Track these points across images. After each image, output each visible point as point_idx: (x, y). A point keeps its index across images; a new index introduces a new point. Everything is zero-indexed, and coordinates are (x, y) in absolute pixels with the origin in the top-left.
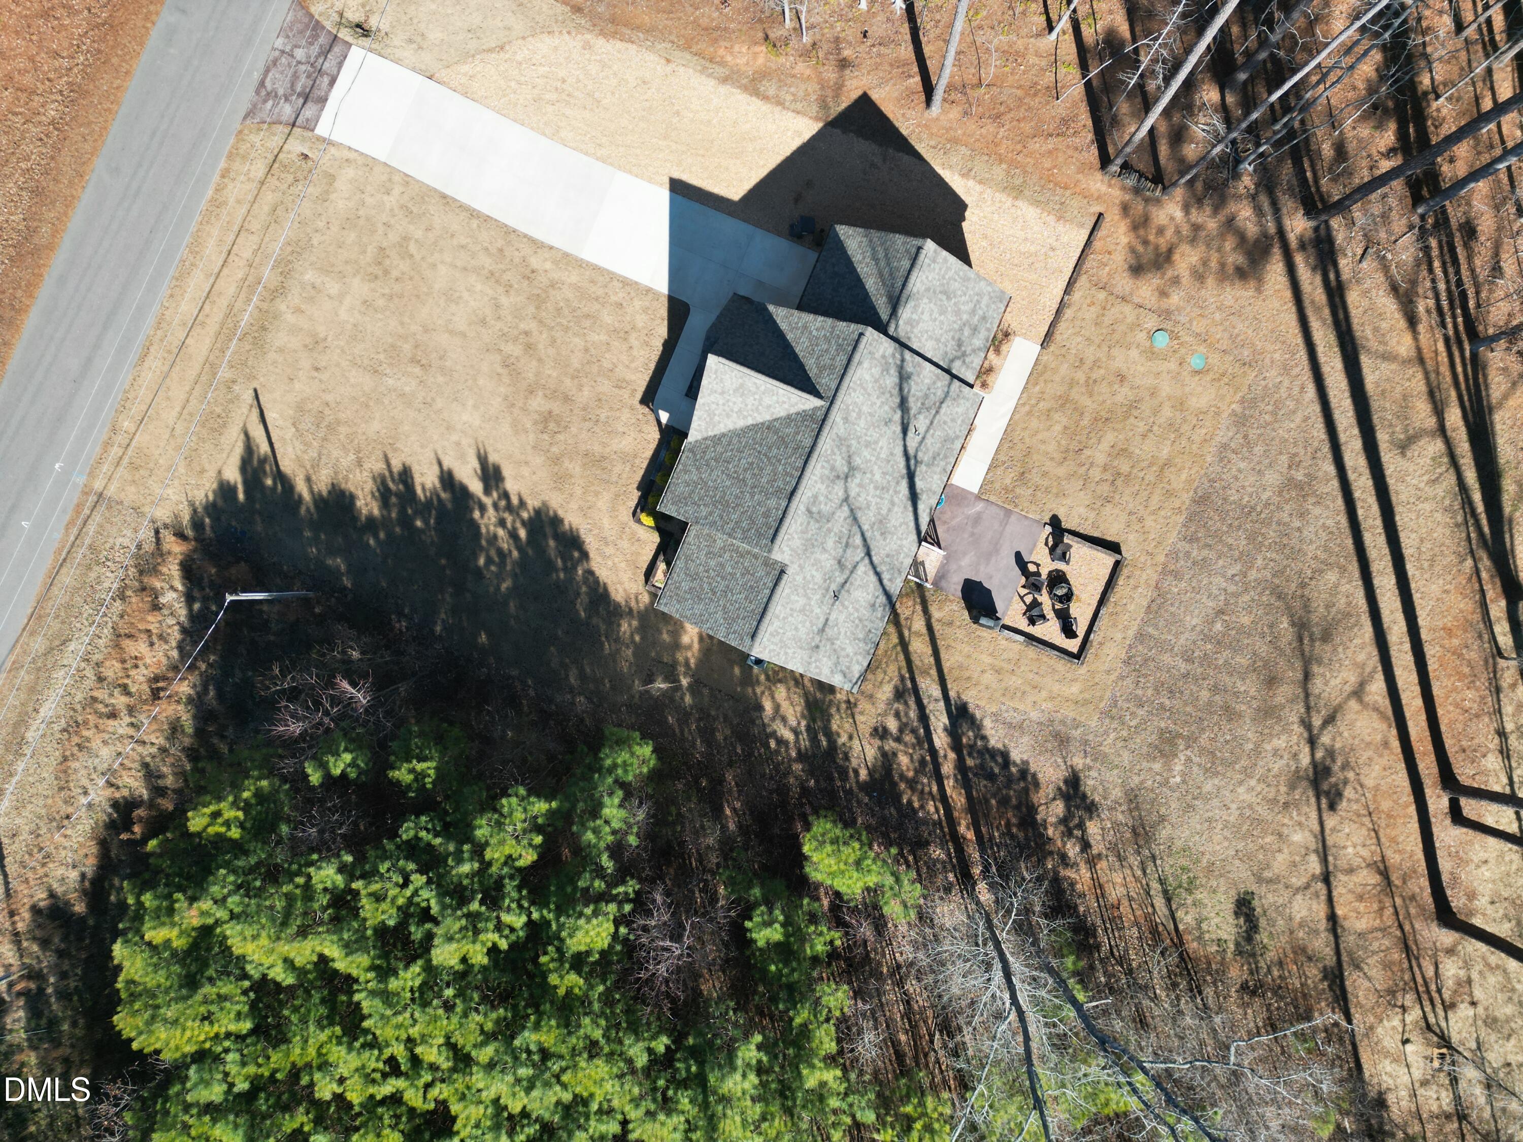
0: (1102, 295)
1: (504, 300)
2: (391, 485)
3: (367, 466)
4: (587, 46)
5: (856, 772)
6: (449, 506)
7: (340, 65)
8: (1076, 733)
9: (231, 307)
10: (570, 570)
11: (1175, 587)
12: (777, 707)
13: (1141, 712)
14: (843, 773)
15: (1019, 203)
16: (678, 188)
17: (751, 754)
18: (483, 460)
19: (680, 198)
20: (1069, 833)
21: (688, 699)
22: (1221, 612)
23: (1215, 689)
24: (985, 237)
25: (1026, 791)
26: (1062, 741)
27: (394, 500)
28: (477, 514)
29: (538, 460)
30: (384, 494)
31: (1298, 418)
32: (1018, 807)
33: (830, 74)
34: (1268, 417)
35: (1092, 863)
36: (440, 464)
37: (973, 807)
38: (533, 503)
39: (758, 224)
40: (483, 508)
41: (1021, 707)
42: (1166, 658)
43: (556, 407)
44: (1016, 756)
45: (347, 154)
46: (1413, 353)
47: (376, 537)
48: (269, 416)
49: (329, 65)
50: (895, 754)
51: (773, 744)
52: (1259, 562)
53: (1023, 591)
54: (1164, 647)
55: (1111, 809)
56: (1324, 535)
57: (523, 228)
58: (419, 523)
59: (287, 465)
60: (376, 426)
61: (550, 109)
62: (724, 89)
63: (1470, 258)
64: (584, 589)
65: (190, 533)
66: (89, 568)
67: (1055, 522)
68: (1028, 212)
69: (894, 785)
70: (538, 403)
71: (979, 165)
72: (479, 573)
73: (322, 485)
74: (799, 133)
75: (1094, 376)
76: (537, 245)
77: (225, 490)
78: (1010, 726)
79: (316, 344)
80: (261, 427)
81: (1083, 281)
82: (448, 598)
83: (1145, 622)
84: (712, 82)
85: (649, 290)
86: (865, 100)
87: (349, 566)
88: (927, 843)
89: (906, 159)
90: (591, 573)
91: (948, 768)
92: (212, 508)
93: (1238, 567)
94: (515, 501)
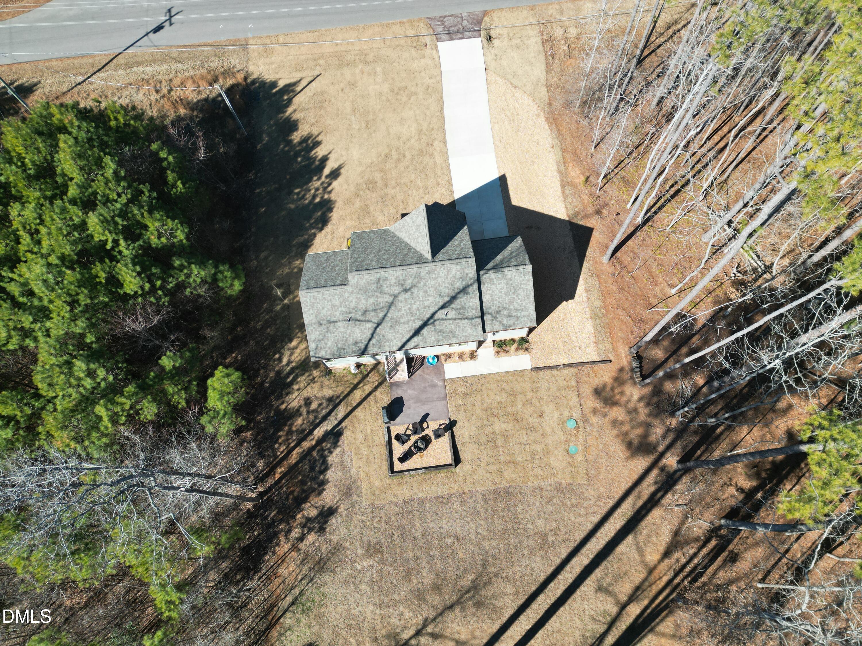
0: (574, 383)
1: (413, 141)
2: (310, 141)
3: (313, 128)
4: (538, 116)
5: (283, 403)
6: (313, 166)
7: (470, 37)
8: (355, 498)
9: (350, 51)
10: (312, 227)
11: (456, 506)
12: (296, 348)
13: (383, 525)
14: (280, 397)
15: (590, 321)
16: (503, 180)
17: (266, 350)
18: (340, 168)
19: (498, 182)
20: (303, 526)
21: (278, 307)
22: (457, 538)
23: (416, 559)
24: (565, 314)
25: (314, 490)
26: (348, 493)
27: (304, 145)
28: (315, 178)
29: (353, 189)
30: (305, 140)
32: (303, 491)
33: (591, 210)
34: (569, 503)
35: (294, 548)
36: (329, 153)
37: (293, 468)
38: (333, 196)
39: (507, 218)
40: (319, 179)
41: (354, 461)
42: (418, 523)
43: (380, 183)
44: (330, 474)
45: (436, 57)
46: (652, 564)
47: (285, 147)
48: (313, 84)
49: (467, 34)
50: (300, 415)
51: (277, 356)
52: (494, 543)
53: (411, 427)
54: (423, 517)
55: (325, 540)
57: (447, 132)
58: (299, 159)
59: (297, 100)
60: (332, 123)
62: (556, 174)
63: (719, 568)
64: (306, 237)
65: (249, 81)
66: (215, 55)
67: (453, 424)
68: (589, 327)
69: (285, 425)
70: (378, 176)
71: (595, 293)
72: (291, 193)
73: (294, 117)
74: (557, 212)
75: (533, 401)
76: (444, 140)
77: (274, 84)
78: (342, 462)
79: (353, 85)
80: (307, 83)
81: (574, 370)
82: (273, 187)
83: (429, 500)
84: (555, 168)
85: (452, 192)
87: (266, 144)
88: (263, 457)
89: (576, 262)
90: (315, 235)
91: (306, 445)
92: (263, 83)
93: (485, 533)
94: (329, 189)
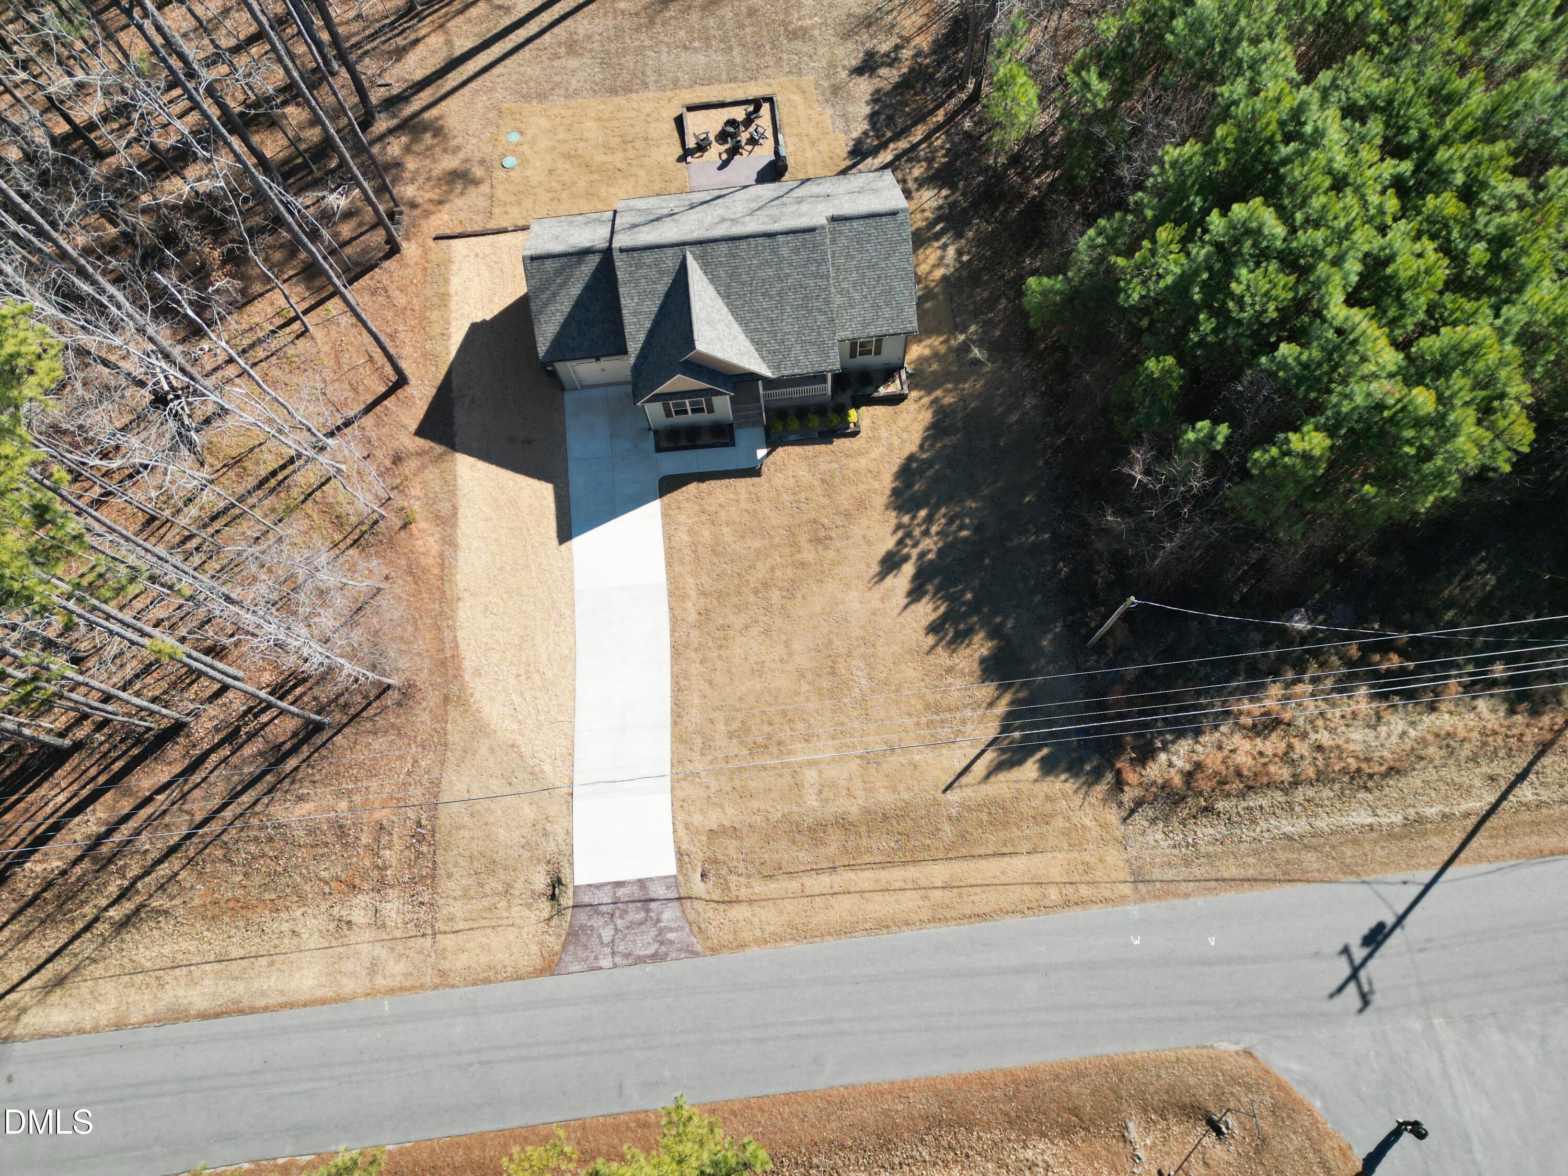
0: (496, 210)
2: (951, 634)
3: (949, 663)
5: (946, 197)
6: (937, 581)
7: (599, 887)
8: (825, 84)
11: (685, 78)
12: (935, 266)
13: (785, 56)
14: (953, 205)
16: (565, 533)
17: (985, 269)
18: (882, 575)
19: (574, 530)
20: (896, 59)
21: (973, 328)
22: (685, 47)
23: (741, 26)
24: (491, 301)
25: (887, 94)
26: (836, 90)
27: (962, 626)
28: (931, 556)
30: (961, 637)
31: (522, 69)
32: (901, 94)
33: (411, 465)
34: (532, 84)
35: (907, 40)
36: (906, 607)
37: (920, 117)
39: (566, 460)
40: (922, 555)
41: (829, 121)
42: (738, 60)
44: (867, 110)
47: (1003, 624)
48: (959, 767)
49: (604, 897)
50: (916, 179)
51: (965, 258)
52: (637, 43)
53: (745, 153)
54: (731, 64)
55: (863, 44)
56: (596, 21)
58: (969, 596)
60: (910, 673)
61: (549, 674)
64: (939, 445)
65: (1109, 777)
66: (1208, 855)
68: (455, 284)
69: (938, 170)
71: (436, 330)
72: (977, 529)
75: (559, 187)
76: (675, 621)
77: (1048, 767)
78: (847, 121)
80: (974, 767)
81: (492, 225)
83: (720, 82)
84: (461, 554)
85: (665, 515)
86: (422, 431)
88: (966, 133)
89: (455, 381)
91: (903, 144)
93: (648, 53)
